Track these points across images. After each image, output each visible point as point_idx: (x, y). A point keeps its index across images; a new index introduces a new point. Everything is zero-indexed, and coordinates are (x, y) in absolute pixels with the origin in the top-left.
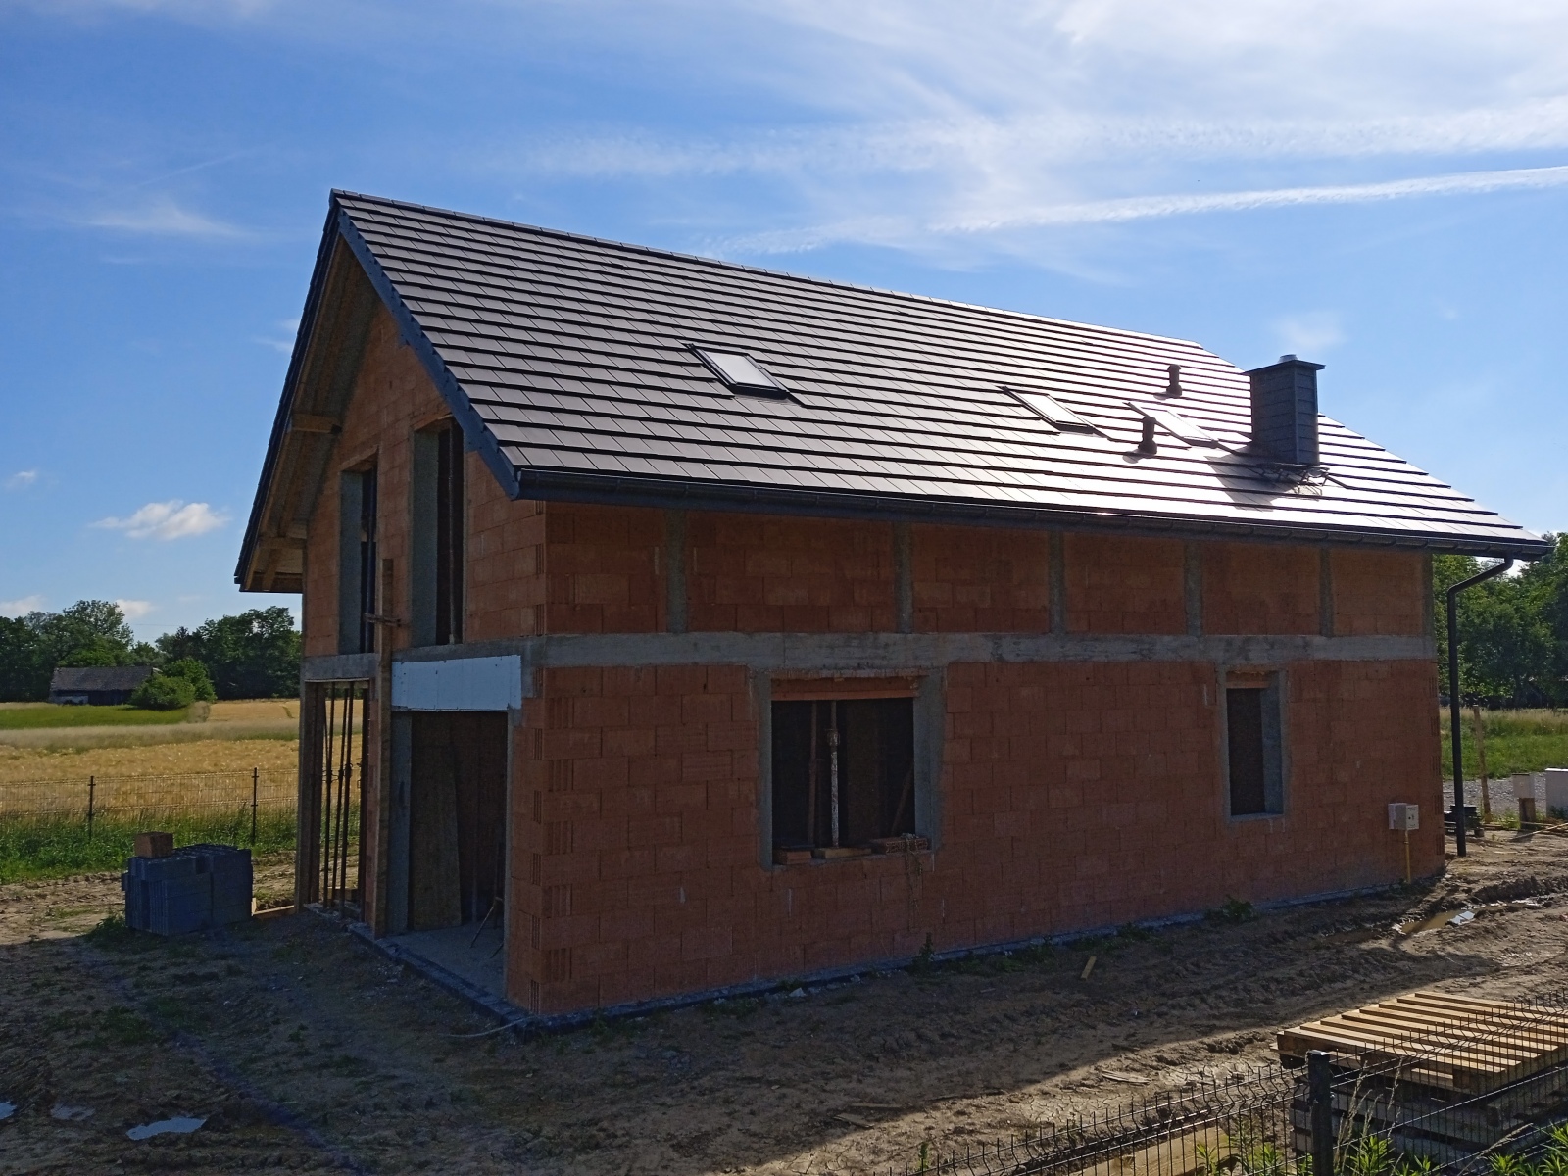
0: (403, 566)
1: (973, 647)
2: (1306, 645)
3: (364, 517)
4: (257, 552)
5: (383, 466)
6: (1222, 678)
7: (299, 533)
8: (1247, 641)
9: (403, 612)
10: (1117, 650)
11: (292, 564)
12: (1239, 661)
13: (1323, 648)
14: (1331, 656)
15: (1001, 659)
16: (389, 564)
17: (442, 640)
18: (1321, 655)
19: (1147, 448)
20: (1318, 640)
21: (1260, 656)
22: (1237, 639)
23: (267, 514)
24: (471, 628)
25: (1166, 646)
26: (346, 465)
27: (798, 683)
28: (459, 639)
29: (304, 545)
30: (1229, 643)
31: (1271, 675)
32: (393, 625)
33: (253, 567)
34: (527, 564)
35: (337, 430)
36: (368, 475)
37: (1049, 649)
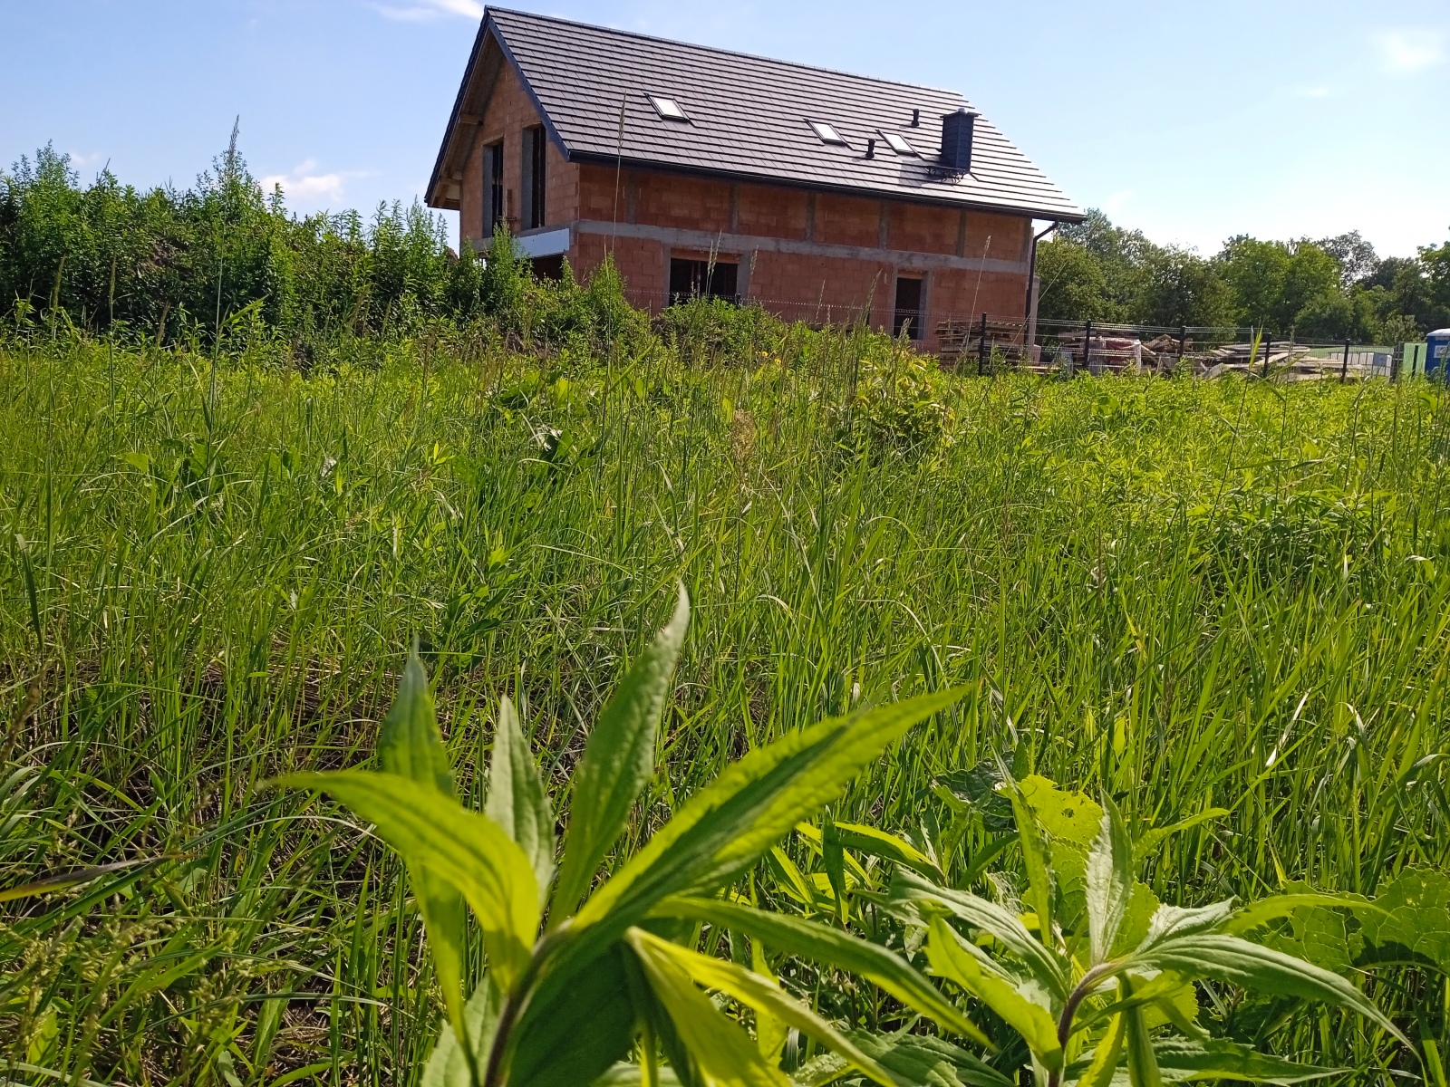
0: (517, 194)
1: (768, 243)
2: (946, 260)
3: (495, 170)
4: (438, 187)
5: (506, 144)
6: (896, 272)
7: (458, 177)
8: (912, 255)
9: (517, 214)
10: (839, 252)
11: (453, 194)
12: (906, 265)
13: (955, 262)
14: (961, 267)
15: (779, 251)
16: (510, 192)
17: (535, 225)
18: (955, 266)
19: (870, 156)
20: (954, 258)
21: (918, 262)
22: (907, 253)
23: (443, 167)
24: (549, 220)
25: (865, 253)
26: (486, 141)
27: (683, 251)
28: (543, 224)
29: (461, 183)
30: (901, 255)
31: (925, 273)
32: (511, 221)
33: (435, 193)
34: (572, 190)
35: (481, 123)
36: (497, 149)
37: (804, 248)
